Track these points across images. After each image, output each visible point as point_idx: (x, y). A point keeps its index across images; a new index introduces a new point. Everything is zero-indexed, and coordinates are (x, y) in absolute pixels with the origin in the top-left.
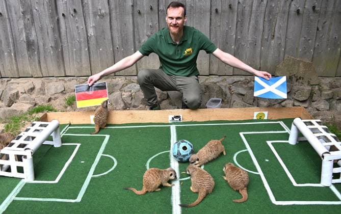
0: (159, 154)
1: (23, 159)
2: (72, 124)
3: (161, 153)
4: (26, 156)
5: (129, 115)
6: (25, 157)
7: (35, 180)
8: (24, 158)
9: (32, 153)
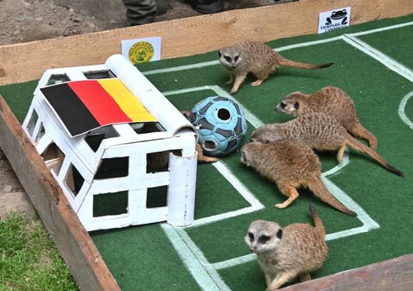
4: (181, 150)
5: (227, 26)
7: (195, 218)
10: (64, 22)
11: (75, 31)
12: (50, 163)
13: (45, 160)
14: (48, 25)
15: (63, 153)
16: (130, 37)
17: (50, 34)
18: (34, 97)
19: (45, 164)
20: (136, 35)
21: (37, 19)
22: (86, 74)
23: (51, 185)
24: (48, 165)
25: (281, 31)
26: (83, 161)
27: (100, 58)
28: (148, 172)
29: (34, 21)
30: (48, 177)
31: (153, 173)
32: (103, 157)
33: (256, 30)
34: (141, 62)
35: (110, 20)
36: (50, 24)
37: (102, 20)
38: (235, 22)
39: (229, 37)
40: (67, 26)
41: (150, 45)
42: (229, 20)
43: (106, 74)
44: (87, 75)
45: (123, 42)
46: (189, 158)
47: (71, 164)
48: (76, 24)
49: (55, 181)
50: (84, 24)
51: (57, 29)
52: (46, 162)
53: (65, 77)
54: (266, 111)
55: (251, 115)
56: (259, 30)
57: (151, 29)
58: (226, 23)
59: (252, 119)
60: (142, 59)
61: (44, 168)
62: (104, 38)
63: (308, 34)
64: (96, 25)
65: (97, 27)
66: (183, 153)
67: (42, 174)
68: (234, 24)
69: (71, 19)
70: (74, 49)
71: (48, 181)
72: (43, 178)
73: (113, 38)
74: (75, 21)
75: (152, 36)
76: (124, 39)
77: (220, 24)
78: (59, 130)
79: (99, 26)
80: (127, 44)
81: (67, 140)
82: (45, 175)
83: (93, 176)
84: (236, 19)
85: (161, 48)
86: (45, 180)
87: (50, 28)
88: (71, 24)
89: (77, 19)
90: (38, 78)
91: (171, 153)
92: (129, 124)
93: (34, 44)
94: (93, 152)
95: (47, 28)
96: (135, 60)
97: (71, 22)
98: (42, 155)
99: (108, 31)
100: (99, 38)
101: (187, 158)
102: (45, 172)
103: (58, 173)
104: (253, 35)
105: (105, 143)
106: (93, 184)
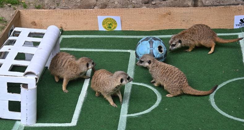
0: (228, 82)
1: (23, 89)
2: (65, 30)
3: (231, 81)
4: (27, 84)
5: (164, 16)
6: (25, 86)
7: (37, 122)
8: (23, 87)
9: (36, 79)
16: (104, 14)
20: (108, 14)
27: (86, 24)
28: (8, 92)
31: (12, 93)
38: (170, 14)
42: (165, 13)
46: (28, 90)
62: (89, 13)
63: (221, 28)
77: (160, 14)
85: (121, 23)
99: (92, 10)
100: (86, 13)
104: (182, 24)
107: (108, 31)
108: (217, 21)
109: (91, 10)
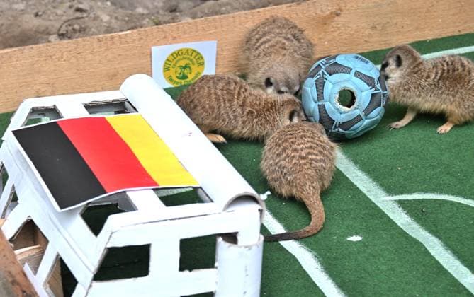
5: (325, 22)
10: (59, 12)
11: (77, 27)
12: (23, 252)
13: (15, 249)
14: (32, 16)
15: (45, 238)
16: (165, 40)
17: (36, 31)
18: (4, 144)
19: (15, 256)
20: (175, 38)
21: (15, 6)
22: (88, 107)
23: (24, 292)
24: (19, 258)
25: (417, 29)
26: (77, 250)
27: (114, 75)
28: (181, 269)
29: (10, 8)
30: (19, 278)
31: (190, 271)
32: (109, 245)
33: (374, 28)
34: (183, 82)
35: (136, 8)
36: (37, 15)
37: (122, 7)
38: (338, 15)
39: (329, 41)
40: (64, 18)
41: (198, 53)
42: (328, 13)
43: (121, 107)
44: (90, 107)
45: (155, 49)
46: (249, 247)
47: (58, 255)
48: (78, 14)
49: (30, 285)
50: (92, 15)
51: (47, 23)
52: (17, 252)
53: (53, 111)
54: (386, 167)
55: (360, 173)
56: (379, 28)
57: (200, 27)
58: (325, 17)
59: (361, 180)
60: (185, 77)
61: (14, 263)
62: (121, 44)
63: (463, 33)
64: (111, 16)
65: (113, 21)
66: (239, 238)
67: (10, 272)
68: (336, 18)
69: (71, 7)
70: (73, 60)
71: (18, 284)
72: (10, 279)
73: (137, 42)
74: (79, 10)
75: (201, 40)
76: (155, 45)
77: (314, 19)
78: (41, 199)
79: (116, 18)
80: (160, 53)
81: (52, 215)
82: (14, 273)
83: (91, 276)
84: (341, 10)
85: (217, 58)
86: (14, 282)
87: (37, 22)
88: (72, 14)
89: (81, 6)
90: (12, 109)
91: (220, 239)
92: (154, 189)
93: (7, 53)
94: (93, 236)
95: (30, 22)
96: (174, 78)
97: (71, 12)
98: (11, 240)
100: (114, 43)
101: (246, 247)
102: (14, 270)
103: (35, 270)
104: (370, 36)
105: (113, 221)
106: (92, 289)
107: (178, 87)
108: (454, 15)
109: (126, 35)
